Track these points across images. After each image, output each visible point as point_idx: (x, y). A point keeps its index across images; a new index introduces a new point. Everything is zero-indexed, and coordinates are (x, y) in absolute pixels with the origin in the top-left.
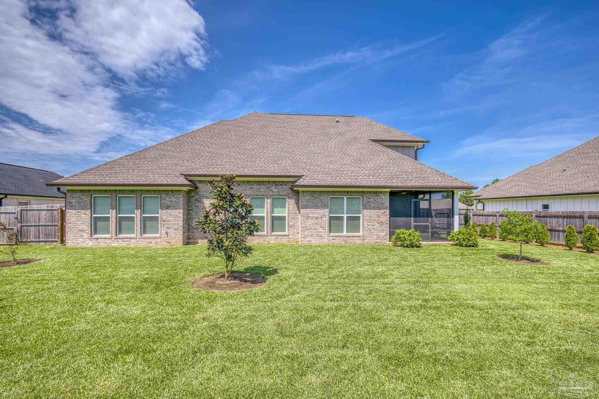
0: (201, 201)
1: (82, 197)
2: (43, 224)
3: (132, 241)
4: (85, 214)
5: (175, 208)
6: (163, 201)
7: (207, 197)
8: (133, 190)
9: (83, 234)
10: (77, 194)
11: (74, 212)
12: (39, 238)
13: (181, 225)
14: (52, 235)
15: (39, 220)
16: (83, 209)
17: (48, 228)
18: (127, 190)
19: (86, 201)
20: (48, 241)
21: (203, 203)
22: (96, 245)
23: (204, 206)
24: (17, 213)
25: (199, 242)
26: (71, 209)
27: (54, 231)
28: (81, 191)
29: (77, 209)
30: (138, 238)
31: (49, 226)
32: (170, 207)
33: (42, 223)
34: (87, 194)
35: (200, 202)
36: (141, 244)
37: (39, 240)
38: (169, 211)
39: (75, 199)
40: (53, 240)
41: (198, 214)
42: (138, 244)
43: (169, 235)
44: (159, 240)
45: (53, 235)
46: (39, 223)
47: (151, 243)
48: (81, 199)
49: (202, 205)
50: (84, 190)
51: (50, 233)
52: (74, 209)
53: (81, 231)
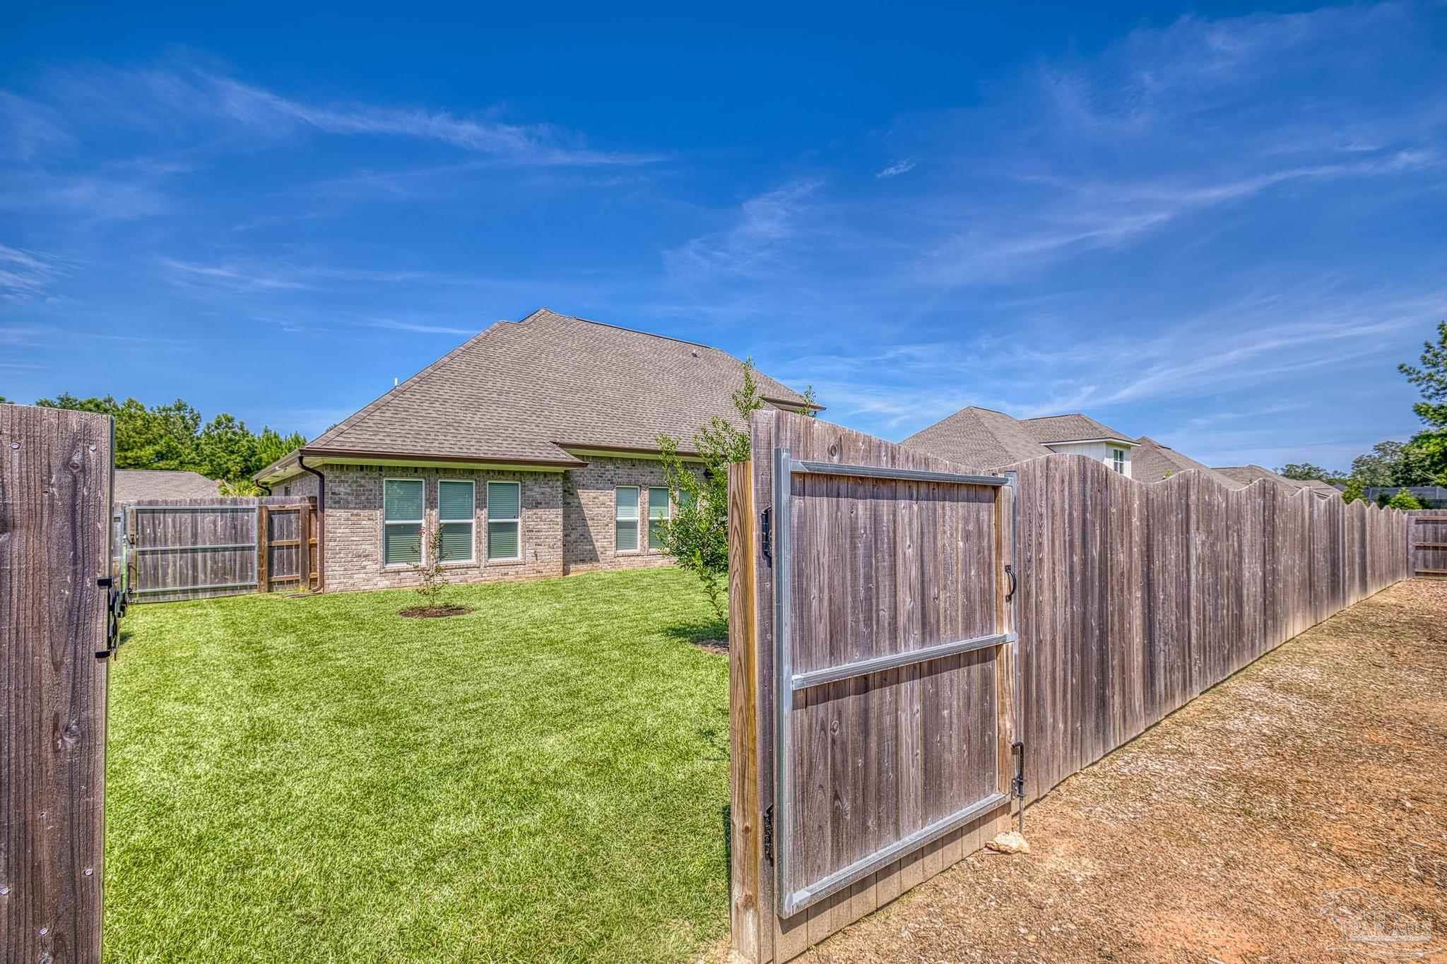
0: (575, 494)
1: (363, 481)
2: (208, 546)
3: (470, 572)
4: (369, 519)
5: (549, 505)
6: (528, 493)
7: (585, 487)
8: (473, 470)
9: (365, 563)
10: (351, 474)
11: (342, 514)
12: (195, 581)
13: (559, 537)
14: (235, 571)
15: (195, 535)
16: (365, 508)
17: (224, 556)
18: (460, 469)
19: (371, 490)
20: (225, 589)
21: (578, 498)
22: (396, 585)
23: (580, 503)
24: (122, 520)
25: (571, 569)
26: (335, 508)
27: (241, 564)
28: (362, 468)
29: (351, 508)
30: (482, 567)
31: (225, 549)
32: (541, 503)
33: (204, 543)
34: (376, 474)
35: (572, 494)
36: (488, 578)
37: (196, 587)
38: (540, 512)
39: (346, 485)
40: (238, 584)
41: (569, 517)
42: (482, 579)
43: (539, 558)
44: (521, 568)
45: (237, 572)
46: (195, 543)
47: (506, 574)
48: (361, 486)
49: (576, 500)
50: (367, 466)
51: (228, 567)
52: (345, 508)
53: (360, 556)
